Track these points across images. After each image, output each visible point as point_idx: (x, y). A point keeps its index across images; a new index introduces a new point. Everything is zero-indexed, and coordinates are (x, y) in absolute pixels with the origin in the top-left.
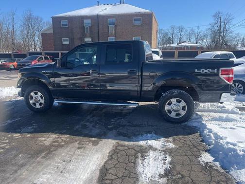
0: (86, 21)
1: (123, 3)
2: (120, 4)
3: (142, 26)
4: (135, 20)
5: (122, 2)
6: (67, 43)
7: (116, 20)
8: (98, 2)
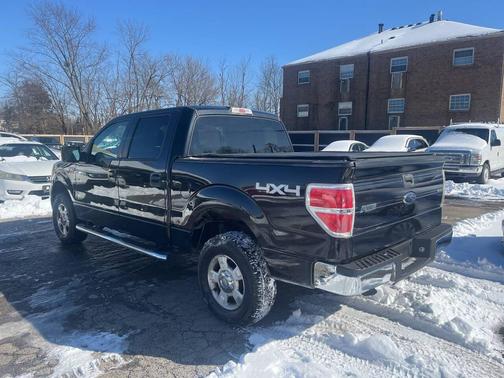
0: (344, 69)
1: (439, 19)
2: (432, 21)
3: (474, 67)
4: (458, 55)
5: (436, 17)
6: (305, 114)
7: (411, 59)
8: (381, 26)
